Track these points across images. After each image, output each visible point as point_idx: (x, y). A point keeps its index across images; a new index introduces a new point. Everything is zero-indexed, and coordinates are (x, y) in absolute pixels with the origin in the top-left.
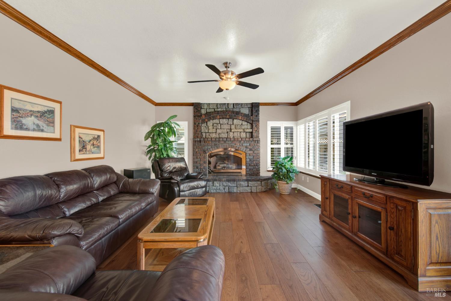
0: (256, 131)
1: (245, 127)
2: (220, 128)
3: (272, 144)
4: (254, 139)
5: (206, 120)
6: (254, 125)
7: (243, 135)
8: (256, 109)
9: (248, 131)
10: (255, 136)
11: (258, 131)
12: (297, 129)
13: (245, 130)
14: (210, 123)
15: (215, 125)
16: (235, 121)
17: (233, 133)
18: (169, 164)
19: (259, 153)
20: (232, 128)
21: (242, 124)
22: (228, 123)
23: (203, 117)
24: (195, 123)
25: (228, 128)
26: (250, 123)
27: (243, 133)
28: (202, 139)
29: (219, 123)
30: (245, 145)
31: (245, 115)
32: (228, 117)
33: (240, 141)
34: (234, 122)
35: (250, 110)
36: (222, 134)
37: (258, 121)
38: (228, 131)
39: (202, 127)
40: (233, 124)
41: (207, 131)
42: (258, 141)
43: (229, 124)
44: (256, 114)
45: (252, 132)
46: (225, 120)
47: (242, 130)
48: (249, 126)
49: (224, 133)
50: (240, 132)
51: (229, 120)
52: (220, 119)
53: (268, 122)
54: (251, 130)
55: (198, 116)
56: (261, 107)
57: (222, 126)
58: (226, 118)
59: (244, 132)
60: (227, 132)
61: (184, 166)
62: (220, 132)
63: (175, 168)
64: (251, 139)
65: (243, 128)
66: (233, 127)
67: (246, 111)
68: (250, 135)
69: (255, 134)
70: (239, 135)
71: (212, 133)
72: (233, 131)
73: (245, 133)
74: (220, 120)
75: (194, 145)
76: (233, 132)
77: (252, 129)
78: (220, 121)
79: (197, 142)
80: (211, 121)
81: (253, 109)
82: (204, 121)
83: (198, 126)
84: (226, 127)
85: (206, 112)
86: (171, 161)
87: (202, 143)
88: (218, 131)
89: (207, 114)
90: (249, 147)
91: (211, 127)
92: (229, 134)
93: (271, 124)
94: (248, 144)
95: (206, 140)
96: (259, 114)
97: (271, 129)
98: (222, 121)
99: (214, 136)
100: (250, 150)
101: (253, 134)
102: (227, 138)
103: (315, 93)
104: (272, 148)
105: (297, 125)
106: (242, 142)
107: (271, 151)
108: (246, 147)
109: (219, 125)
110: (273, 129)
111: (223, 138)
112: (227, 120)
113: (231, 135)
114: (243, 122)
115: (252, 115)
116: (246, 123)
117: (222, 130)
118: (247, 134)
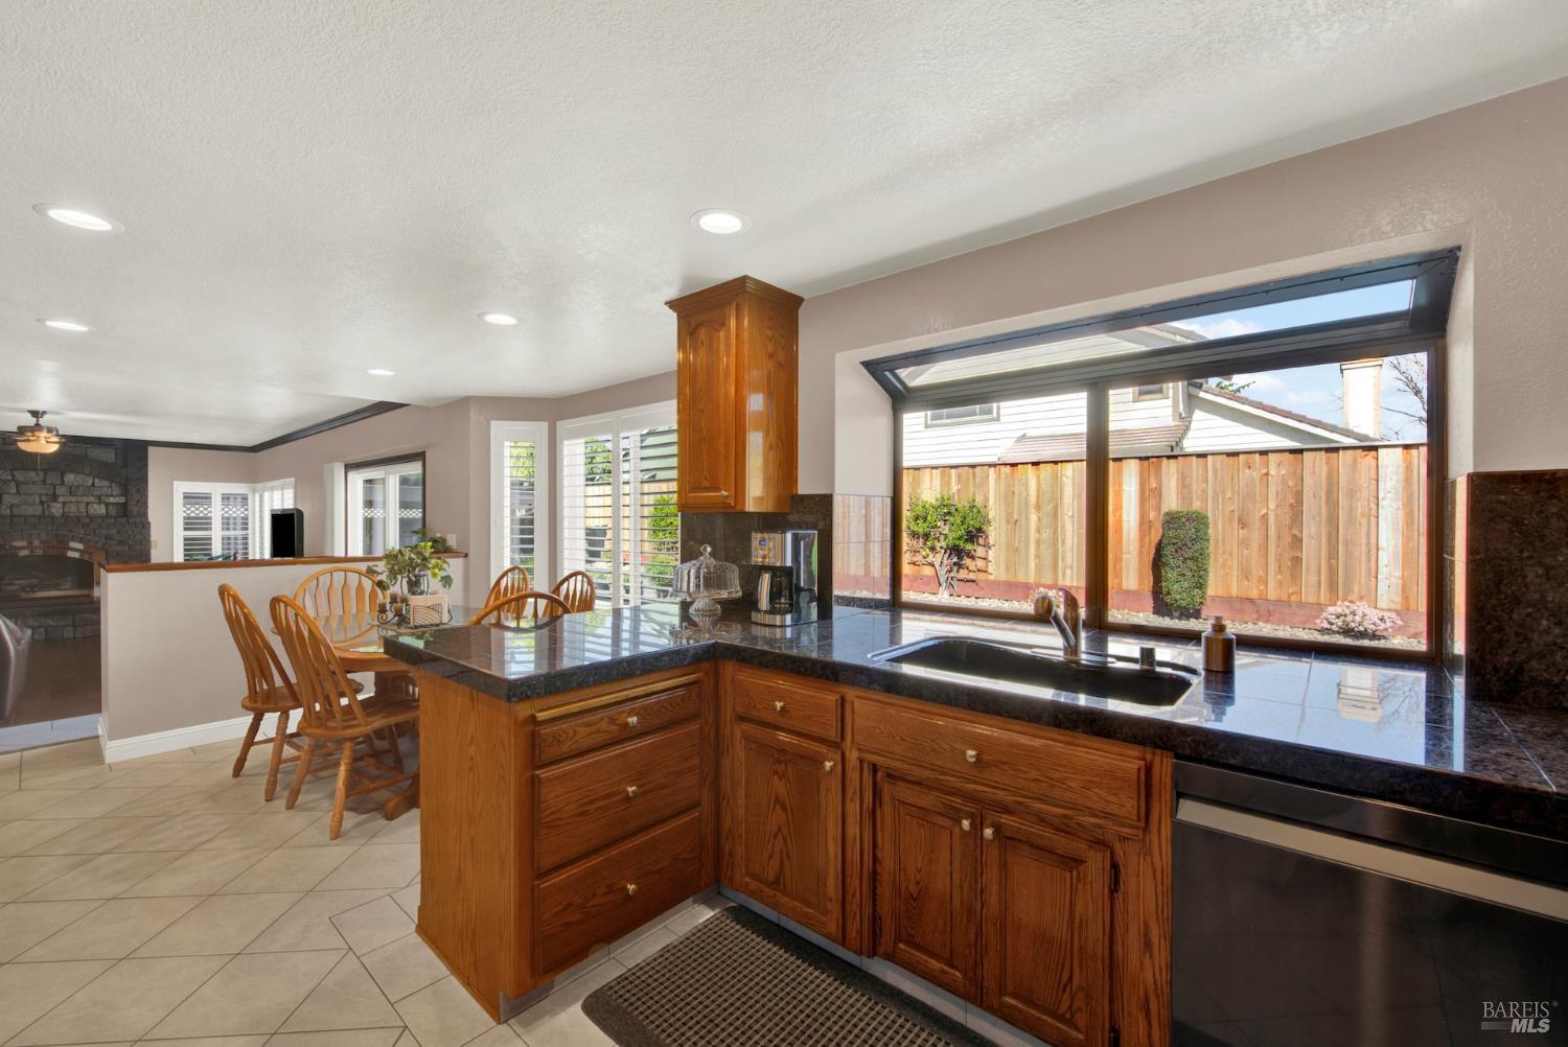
0: (138, 501)
1: (105, 491)
2: (14, 491)
3: (185, 529)
4: (131, 520)
6: (131, 489)
7: (102, 510)
8: (139, 454)
9: (112, 500)
10: (135, 513)
11: (143, 501)
12: (254, 498)
13: (103, 498)
16: (70, 478)
17: (61, 505)
19: (148, 549)
20: (57, 493)
21: (93, 485)
22: (44, 482)
25: (44, 492)
26: (120, 484)
27: (95, 506)
29: (13, 480)
30: (104, 532)
31: (103, 465)
33: (87, 524)
34: (66, 479)
35: (120, 454)
36: (24, 507)
37: (145, 480)
38: (44, 498)
40: (62, 483)
42: (146, 525)
43: (48, 482)
44: (140, 465)
45: (125, 505)
46: (32, 474)
47: (92, 499)
48: (116, 490)
49: (30, 505)
50: (88, 503)
51: (50, 474)
52: (17, 469)
53: (175, 483)
54: (122, 500)
56: (151, 449)
57: (22, 486)
58: (36, 470)
59: (100, 503)
60: (42, 503)
62: (17, 502)
64: (124, 520)
65: (98, 494)
66: (60, 490)
67: (106, 456)
68: (121, 509)
69: (132, 507)
70: (83, 509)
72: (61, 499)
73: (103, 506)
74: (15, 473)
76: (64, 503)
77: (125, 496)
78: (13, 476)
81: (129, 453)
84: (39, 489)
88: (10, 499)
90: (117, 537)
92: (48, 506)
93: (181, 487)
94: (114, 531)
97: (185, 497)
98: (20, 476)
100: (120, 543)
101: (129, 508)
102: (40, 517)
103: (304, 434)
104: (186, 539)
105: (254, 492)
106: (93, 526)
107: (185, 545)
108: (106, 538)
109: (13, 485)
110: (189, 498)
111: (26, 517)
112: (42, 474)
113: (56, 509)
114: (96, 481)
115: (125, 466)
116: (105, 483)
117: (23, 497)
118: (110, 507)
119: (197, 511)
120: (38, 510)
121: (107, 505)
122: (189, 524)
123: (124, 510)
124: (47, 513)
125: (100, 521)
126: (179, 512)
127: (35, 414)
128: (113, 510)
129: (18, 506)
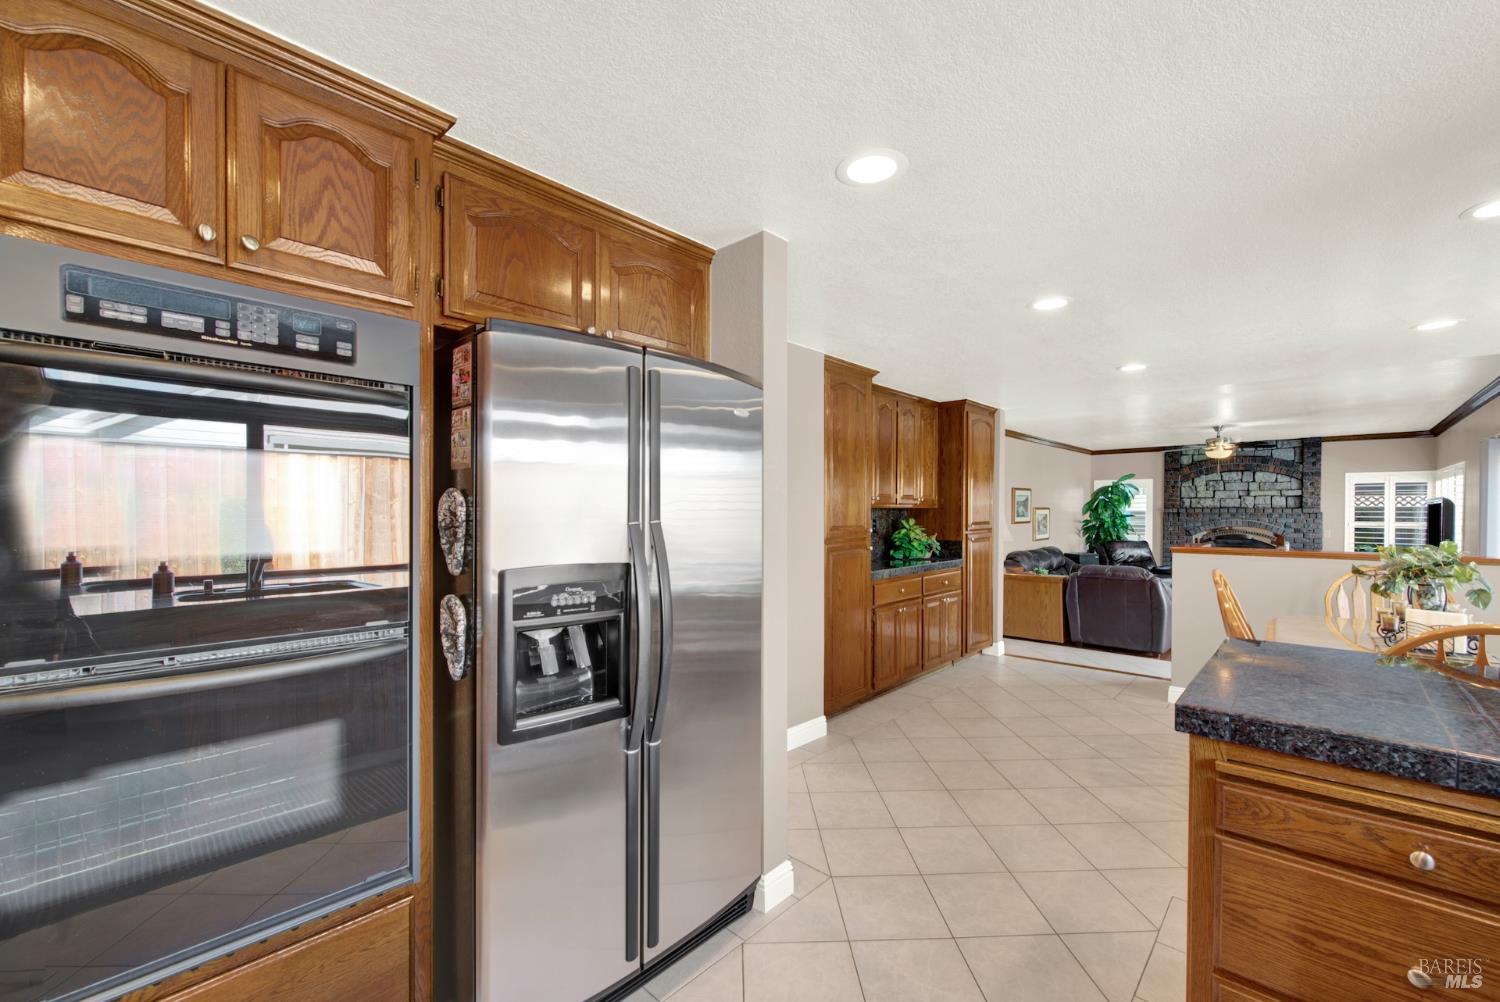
0: (1313, 493)
1: (1285, 485)
2: (1222, 488)
3: (1356, 520)
4: (1307, 511)
5: (1192, 476)
6: (1307, 483)
7: (1280, 502)
8: (1314, 450)
9: (1290, 493)
10: (1309, 504)
11: (1316, 494)
12: (1434, 487)
13: (1283, 492)
14: (1201, 481)
15: (1211, 483)
16: (1259, 476)
18: (1123, 550)
19: (1320, 539)
20: (1251, 489)
21: (1276, 480)
22: (1241, 480)
23: (1186, 471)
24: (1167, 482)
25: (1242, 489)
26: (1298, 479)
27: (1278, 499)
28: (1182, 511)
29: (1222, 480)
30: (1284, 521)
31: (1284, 463)
32: (1241, 468)
33: (1271, 514)
34: (1256, 477)
35: (1298, 451)
36: (1228, 501)
37: (1318, 474)
38: (1241, 494)
39: (1183, 489)
40: (1254, 481)
41: (1193, 495)
42: (1317, 515)
43: (1244, 480)
44: (1314, 460)
45: (1301, 497)
46: (1234, 474)
47: (1275, 493)
48: (1295, 484)
49: (1232, 499)
50: (1272, 497)
51: (1246, 473)
52: (1224, 472)
53: (1347, 475)
54: (1299, 493)
55: (1176, 470)
56: (1324, 445)
57: (1227, 485)
58: (1237, 471)
59: (1281, 496)
60: (1240, 497)
61: (1148, 555)
62: (1223, 497)
63: (1131, 556)
64: (1300, 510)
65: (1280, 488)
66: (1253, 486)
67: (1288, 455)
68: (1298, 501)
69: (1307, 499)
70: (1269, 502)
71: (1205, 498)
72: (1252, 494)
73: (1283, 499)
75: (1165, 521)
76: (1255, 497)
77: (1302, 489)
78: (1222, 477)
79: (1171, 516)
80: (1203, 477)
81: (1306, 450)
82: (1186, 478)
83: (1173, 487)
84: (1239, 487)
85: (1191, 461)
86: (1125, 545)
87: (1183, 517)
88: (1219, 495)
89: (1194, 463)
90: (1294, 526)
91: (1201, 488)
92: (1244, 500)
93: (1353, 479)
94: (1292, 520)
95: (1191, 512)
96: (1319, 460)
97: (1356, 489)
98: (1227, 476)
99: (1209, 503)
101: (1304, 500)
102: (1237, 508)
104: (1357, 529)
105: (1435, 479)
106: (1276, 515)
107: (1356, 535)
108: (1285, 525)
109: (1221, 483)
110: (1361, 489)
111: (1228, 508)
112: (1240, 473)
113: (1249, 502)
114: (1279, 477)
115: (1302, 463)
116: (1287, 479)
117: (1228, 493)
118: (1289, 499)
119: (1369, 502)
120: (1236, 503)
121: (1287, 497)
122: (1361, 514)
123: (1300, 502)
124: (1243, 505)
125: (1280, 511)
126: (1350, 503)
127: (1217, 428)
128: (1291, 502)
129: (1225, 499)
